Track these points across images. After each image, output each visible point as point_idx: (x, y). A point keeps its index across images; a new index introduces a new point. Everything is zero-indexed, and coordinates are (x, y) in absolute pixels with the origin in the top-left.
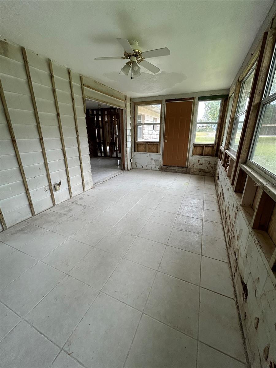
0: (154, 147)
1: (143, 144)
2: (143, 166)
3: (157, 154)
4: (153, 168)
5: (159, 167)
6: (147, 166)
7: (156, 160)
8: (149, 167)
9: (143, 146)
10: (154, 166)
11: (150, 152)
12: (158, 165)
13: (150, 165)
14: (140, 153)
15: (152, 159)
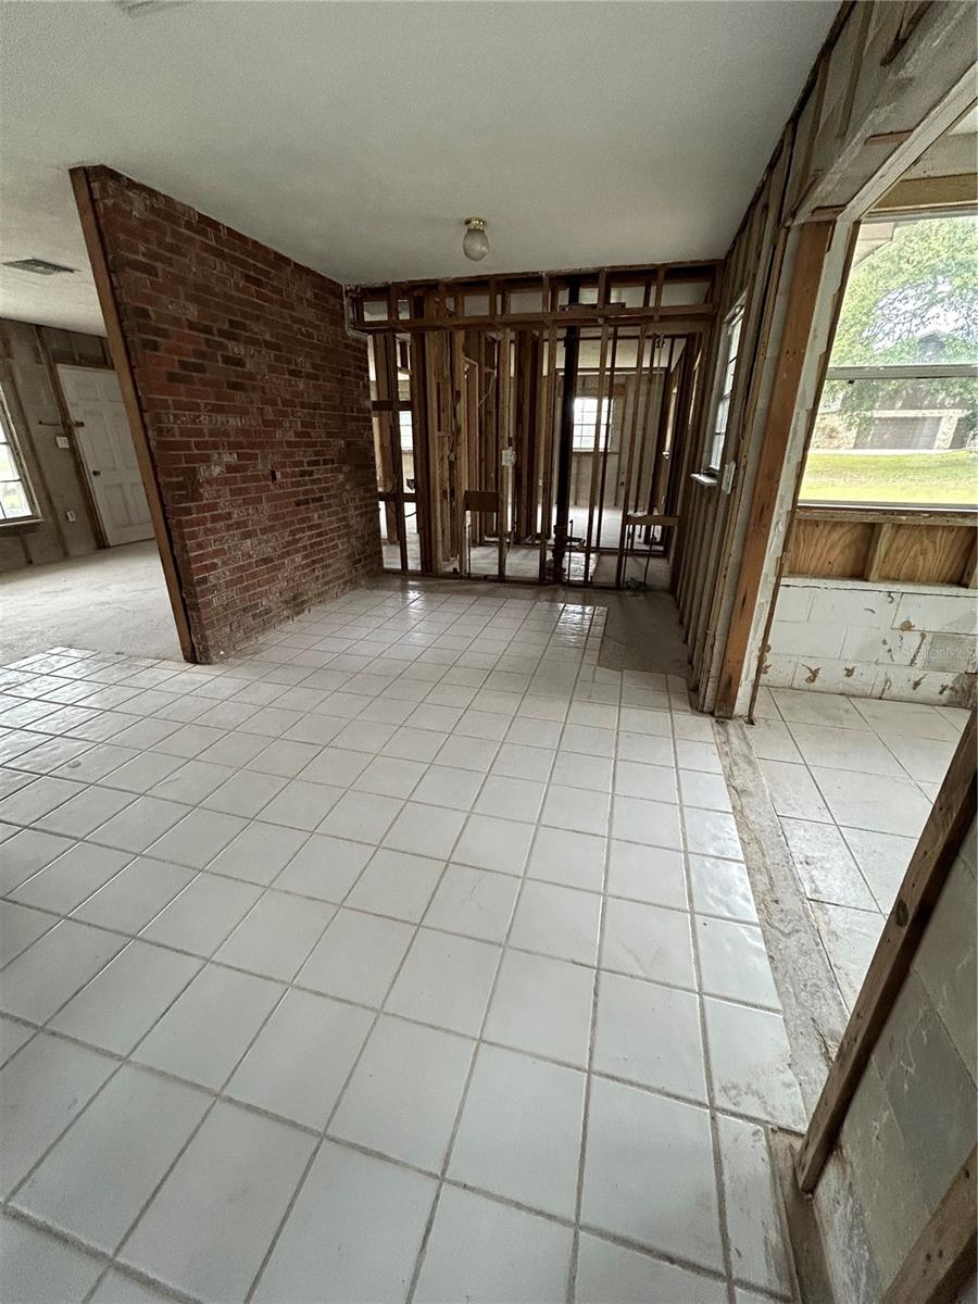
0: (926, 542)
1: (837, 525)
2: (815, 673)
3: (962, 591)
4: (900, 686)
5: (948, 679)
6: (849, 673)
7: (941, 638)
8: (867, 678)
9: (835, 536)
10: (915, 674)
11: (896, 580)
12: (943, 670)
13: (881, 669)
14: (808, 582)
15: (907, 626)
